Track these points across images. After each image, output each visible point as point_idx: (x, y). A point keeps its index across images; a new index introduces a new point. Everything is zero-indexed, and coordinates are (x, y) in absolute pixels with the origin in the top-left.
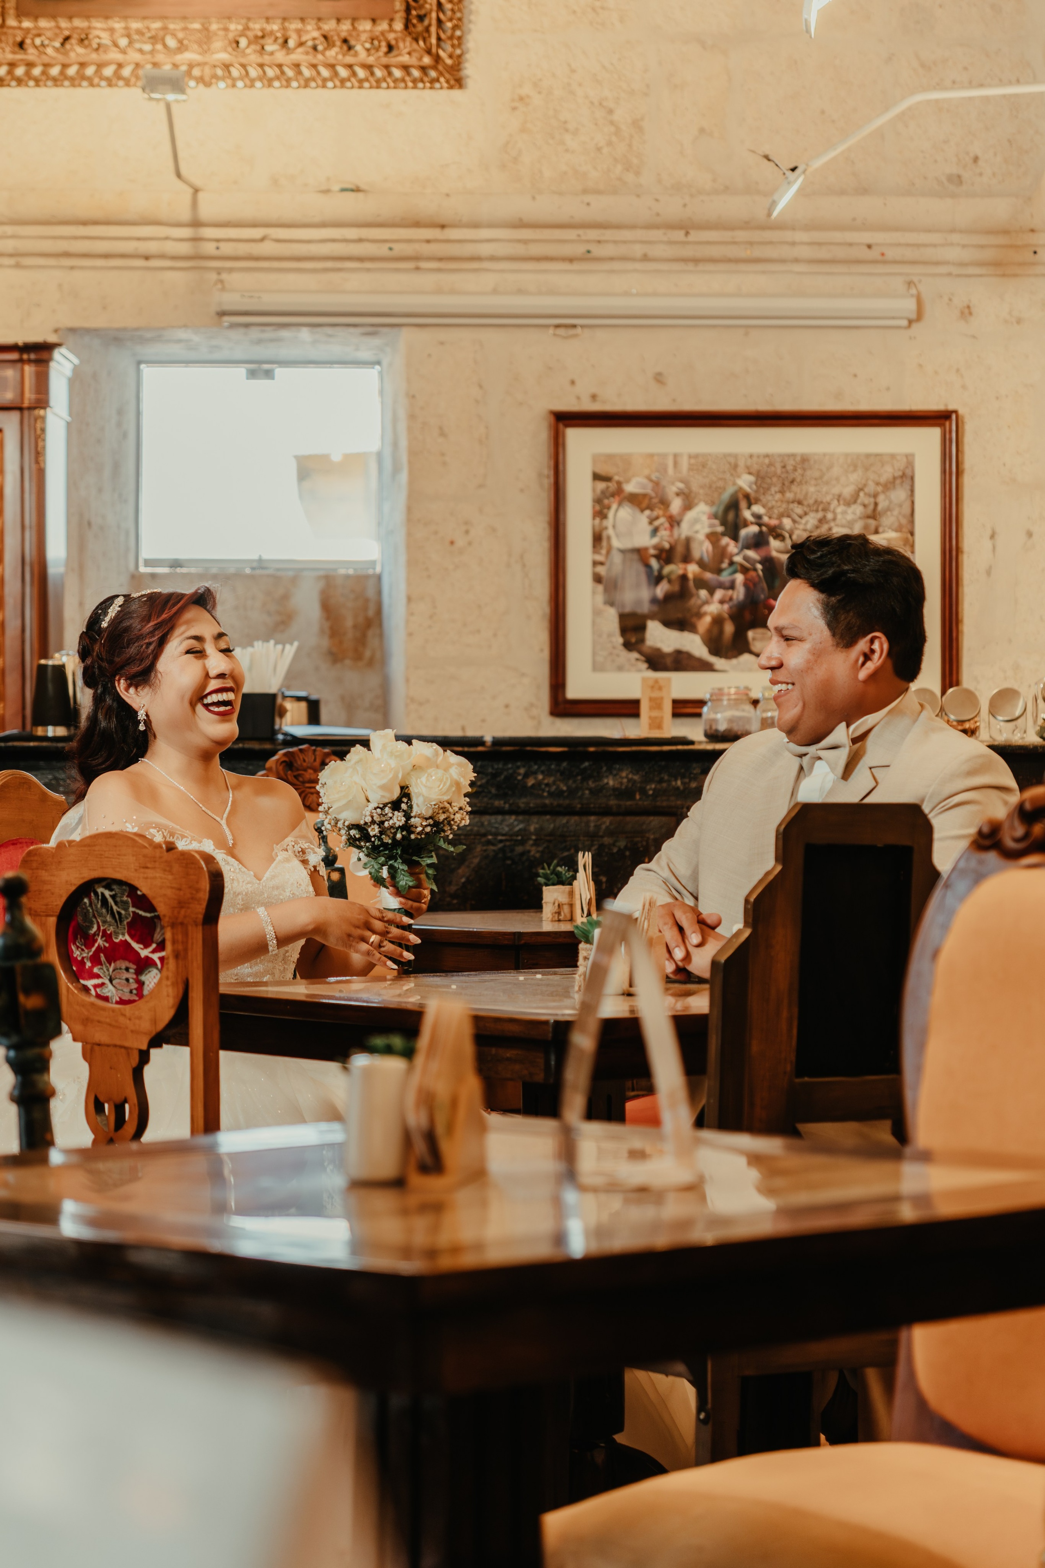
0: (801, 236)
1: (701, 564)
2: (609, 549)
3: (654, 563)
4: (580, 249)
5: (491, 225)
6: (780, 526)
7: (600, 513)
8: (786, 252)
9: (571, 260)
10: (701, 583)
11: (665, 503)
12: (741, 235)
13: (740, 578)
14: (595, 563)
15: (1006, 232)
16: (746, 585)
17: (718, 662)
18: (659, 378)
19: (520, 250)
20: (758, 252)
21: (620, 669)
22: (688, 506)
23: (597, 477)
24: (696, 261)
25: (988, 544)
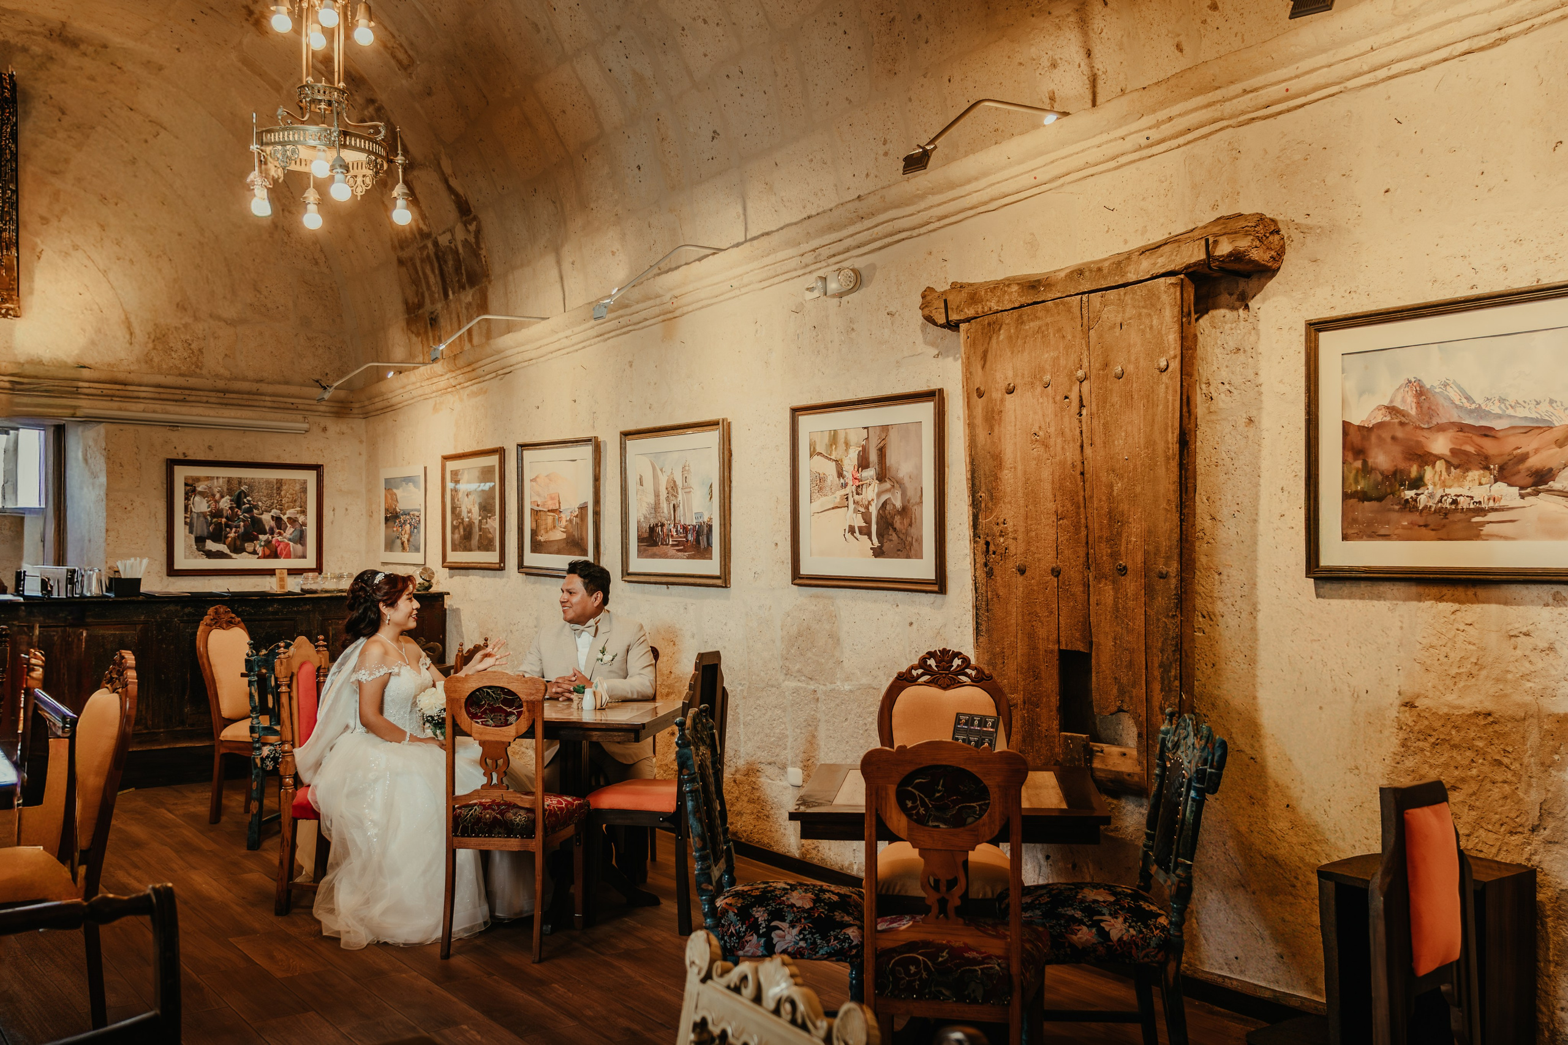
0: (268, 398)
1: (227, 518)
2: (191, 511)
3: (209, 518)
4: (182, 397)
5: (146, 386)
6: (258, 505)
7: (187, 498)
8: (262, 403)
9: (176, 401)
10: (227, 525)
11: (214, 496)
12: (246, 396)
13: (242, 524)
14: (185, 518)
15: (342, 402)
16: (244, 526)
17: (234, 555)
18: (210, 448)
19: (157, 396)
20: (250, 403)
21: (196, 558)
22: (222, 497)
23: (186, 485)
24: (226, 404)
25: (332, 513)
